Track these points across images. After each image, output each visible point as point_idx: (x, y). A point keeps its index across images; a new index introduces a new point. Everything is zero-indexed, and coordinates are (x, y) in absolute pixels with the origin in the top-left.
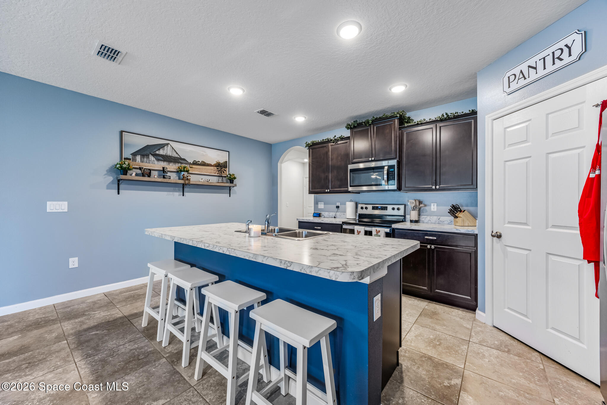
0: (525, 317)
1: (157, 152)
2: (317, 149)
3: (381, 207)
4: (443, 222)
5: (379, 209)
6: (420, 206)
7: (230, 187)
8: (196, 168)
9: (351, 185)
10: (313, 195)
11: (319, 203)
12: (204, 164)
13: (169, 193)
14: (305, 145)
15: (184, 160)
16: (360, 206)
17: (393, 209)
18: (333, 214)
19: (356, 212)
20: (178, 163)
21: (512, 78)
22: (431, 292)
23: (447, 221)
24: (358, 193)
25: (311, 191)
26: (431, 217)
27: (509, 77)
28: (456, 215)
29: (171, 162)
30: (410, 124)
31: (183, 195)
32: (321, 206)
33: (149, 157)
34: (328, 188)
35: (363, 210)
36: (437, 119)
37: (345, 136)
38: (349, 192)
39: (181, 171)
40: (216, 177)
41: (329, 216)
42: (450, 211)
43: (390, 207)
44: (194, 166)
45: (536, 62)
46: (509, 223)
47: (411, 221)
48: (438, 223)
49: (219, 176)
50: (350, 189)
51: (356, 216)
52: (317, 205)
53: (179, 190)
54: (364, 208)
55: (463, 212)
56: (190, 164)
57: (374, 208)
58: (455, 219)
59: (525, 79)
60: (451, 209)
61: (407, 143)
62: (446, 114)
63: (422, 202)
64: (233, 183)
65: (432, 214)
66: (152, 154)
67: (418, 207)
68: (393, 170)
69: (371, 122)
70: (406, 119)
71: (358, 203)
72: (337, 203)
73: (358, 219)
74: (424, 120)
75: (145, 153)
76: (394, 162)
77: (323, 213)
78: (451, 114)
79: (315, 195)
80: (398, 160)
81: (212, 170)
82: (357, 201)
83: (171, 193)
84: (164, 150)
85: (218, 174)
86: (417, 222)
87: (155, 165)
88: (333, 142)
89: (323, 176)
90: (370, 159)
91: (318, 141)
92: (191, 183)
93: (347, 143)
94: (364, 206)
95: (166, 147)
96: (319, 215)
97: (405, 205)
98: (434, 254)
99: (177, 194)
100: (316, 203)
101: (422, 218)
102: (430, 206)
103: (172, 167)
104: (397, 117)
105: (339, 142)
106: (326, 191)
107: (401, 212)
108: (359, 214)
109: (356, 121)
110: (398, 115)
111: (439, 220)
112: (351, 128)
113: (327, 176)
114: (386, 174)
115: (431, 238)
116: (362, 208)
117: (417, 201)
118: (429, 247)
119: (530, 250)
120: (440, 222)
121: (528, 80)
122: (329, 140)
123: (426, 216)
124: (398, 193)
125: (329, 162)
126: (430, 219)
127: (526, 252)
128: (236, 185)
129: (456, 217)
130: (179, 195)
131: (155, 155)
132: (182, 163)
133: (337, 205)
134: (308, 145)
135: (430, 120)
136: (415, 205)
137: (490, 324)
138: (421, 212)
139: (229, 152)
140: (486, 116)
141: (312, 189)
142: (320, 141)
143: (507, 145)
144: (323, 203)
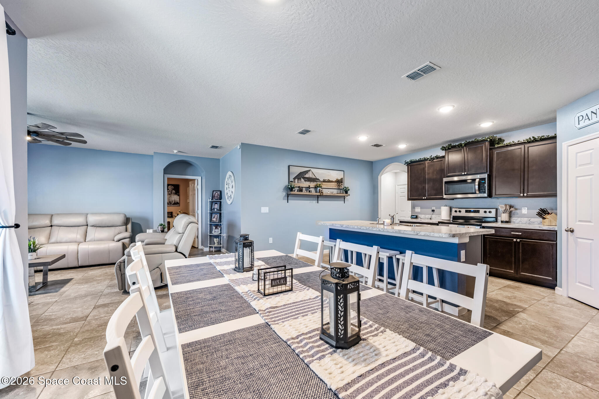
0: (589, 287)
1: (305, 176)
2: (416, 166)
3: (474, 210)
4: (534, 222)
5: (472, 212)
6: (511, 210)
7: (344, 196)
8: (325, 184)
9: (446, 193)
10: (410, 201)
11: (416, 207)
12: (329, 181)
13: (311, 201)
14: (404, 163)
15: (318, 179)
16: (454, 210)
17: (485, 212)
18: (429, 216)
19: (450, 214)
20: (315, 182)
21: (581, 118)
22: (517, 274)
23: (537, 222)
24: (453, 199)
25: (410, 198)
26: (522, 219)
27: (579, 117)
28: (544, 217)
29: (312, 181)
30: (500, 145)
31: (318, 203)
32: (418, 210)
33: (301, 180)
34: (425, 196)
35: (457, 213)
36: (524, 141)
37: (440, 156)
38: (444, 199)
39: (318, 187)
40: (336, 190)
41: (425, 218)
42: (538, 213)
43: (482, 211)
44: (323, 183)
45: (596, 110)
46: (580, 221)
47: (502, 222)
48: (529, 224)
49: (338, 189)
50: (445, 196)
51: (450, 218)
52: (414, 209)
53: (316, 199)
54: (458, 212)
55: (551, 214)
56: (321, 182)
57: (466, 211)
58: (543, 220)
59: (589, 120)
60: (539, 212)
61: (497, 160)
62: (533, 137)
63: (513, 206)
64: (347, 193)
65: (524, 216)
66: (302, 178)
67: (509, 210)
68: (484, 181)
69: (464, 145)
70: (496, 141)
71: (452, 208)
72: (433, 208)
73: (452, 220)
74: (512, 142)
75: (299, 177)
76: (485, 176)
77: (419, 215)
78: (538, 137)
79: (412, 201)
80: (489, 174)
81: (334, 185)
82: (451, 206)
83: (312, 201)
84: (308, 174)
85: (337, 187)
86: (507, 222)
87: (304, 184)
88: (430, 160)
89: (420, 187)
90: (463, 173)
91: (416, 159)
92: (324, 194)
93: (442, 161)
94: (458, 210)
95: (309, 172)
96: (417, 217)
97: (497, 210)
98: (520, 246)
99: (314, 202)
100: (413, 207)
101: (513, 219)
102: (520, 209)
103: (312, 185)
104: (487, 140)
105: (435, 160)
106: (424, 198)
107: (493, 214)
108: (453, 216)
109: (451, 144)
110: (488, 140)
111: (529, 221)
112: (446, 150)
113: (424, 187)
114: (478, 185)
115: (517, 233)
116: (456, 211)
117: (507, 206)
118: (515, 240)
119: (593, 240)
120: (530, 222)
121: (591, 122)
122: (426, 159)
123: (516, 218)
124: (489, 199)
125: (426, 175)
126: (521, 220)
127: (590, 241)
128: (349, 195)
129: (544, 218)
130: (316, 203)
131: (304, 178)
132: (317, 182)
133: (433, 209)
134: (407, 163)
135: (519, 142)
136: (506, 209)
137: (565, 295)
138: (513, 214)
139: (344, 171)
140: (563, 143)
141: (410, 197)
142: (417, 160)
143: (578, 166)
144: (420, 207)
